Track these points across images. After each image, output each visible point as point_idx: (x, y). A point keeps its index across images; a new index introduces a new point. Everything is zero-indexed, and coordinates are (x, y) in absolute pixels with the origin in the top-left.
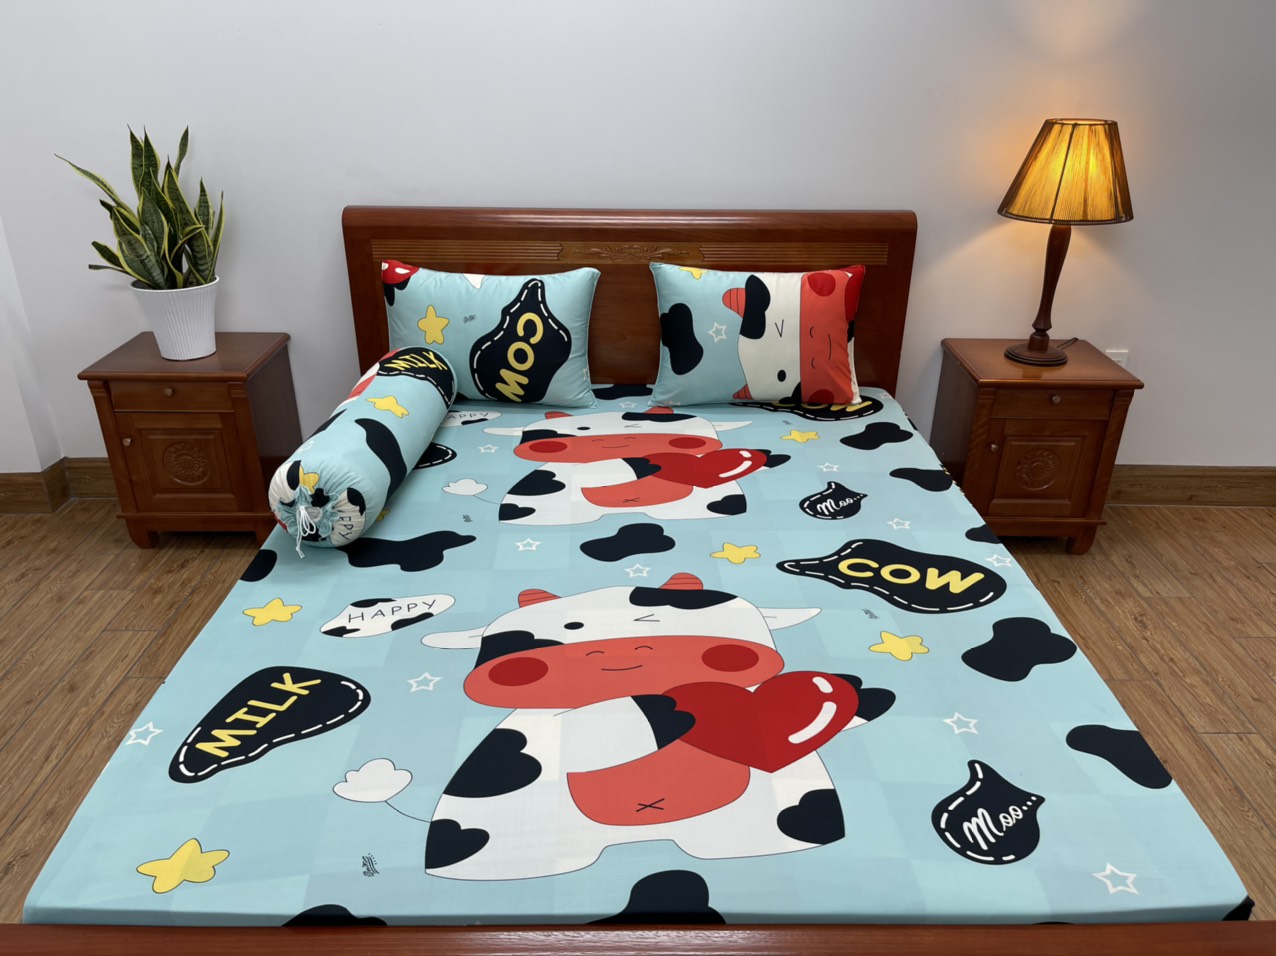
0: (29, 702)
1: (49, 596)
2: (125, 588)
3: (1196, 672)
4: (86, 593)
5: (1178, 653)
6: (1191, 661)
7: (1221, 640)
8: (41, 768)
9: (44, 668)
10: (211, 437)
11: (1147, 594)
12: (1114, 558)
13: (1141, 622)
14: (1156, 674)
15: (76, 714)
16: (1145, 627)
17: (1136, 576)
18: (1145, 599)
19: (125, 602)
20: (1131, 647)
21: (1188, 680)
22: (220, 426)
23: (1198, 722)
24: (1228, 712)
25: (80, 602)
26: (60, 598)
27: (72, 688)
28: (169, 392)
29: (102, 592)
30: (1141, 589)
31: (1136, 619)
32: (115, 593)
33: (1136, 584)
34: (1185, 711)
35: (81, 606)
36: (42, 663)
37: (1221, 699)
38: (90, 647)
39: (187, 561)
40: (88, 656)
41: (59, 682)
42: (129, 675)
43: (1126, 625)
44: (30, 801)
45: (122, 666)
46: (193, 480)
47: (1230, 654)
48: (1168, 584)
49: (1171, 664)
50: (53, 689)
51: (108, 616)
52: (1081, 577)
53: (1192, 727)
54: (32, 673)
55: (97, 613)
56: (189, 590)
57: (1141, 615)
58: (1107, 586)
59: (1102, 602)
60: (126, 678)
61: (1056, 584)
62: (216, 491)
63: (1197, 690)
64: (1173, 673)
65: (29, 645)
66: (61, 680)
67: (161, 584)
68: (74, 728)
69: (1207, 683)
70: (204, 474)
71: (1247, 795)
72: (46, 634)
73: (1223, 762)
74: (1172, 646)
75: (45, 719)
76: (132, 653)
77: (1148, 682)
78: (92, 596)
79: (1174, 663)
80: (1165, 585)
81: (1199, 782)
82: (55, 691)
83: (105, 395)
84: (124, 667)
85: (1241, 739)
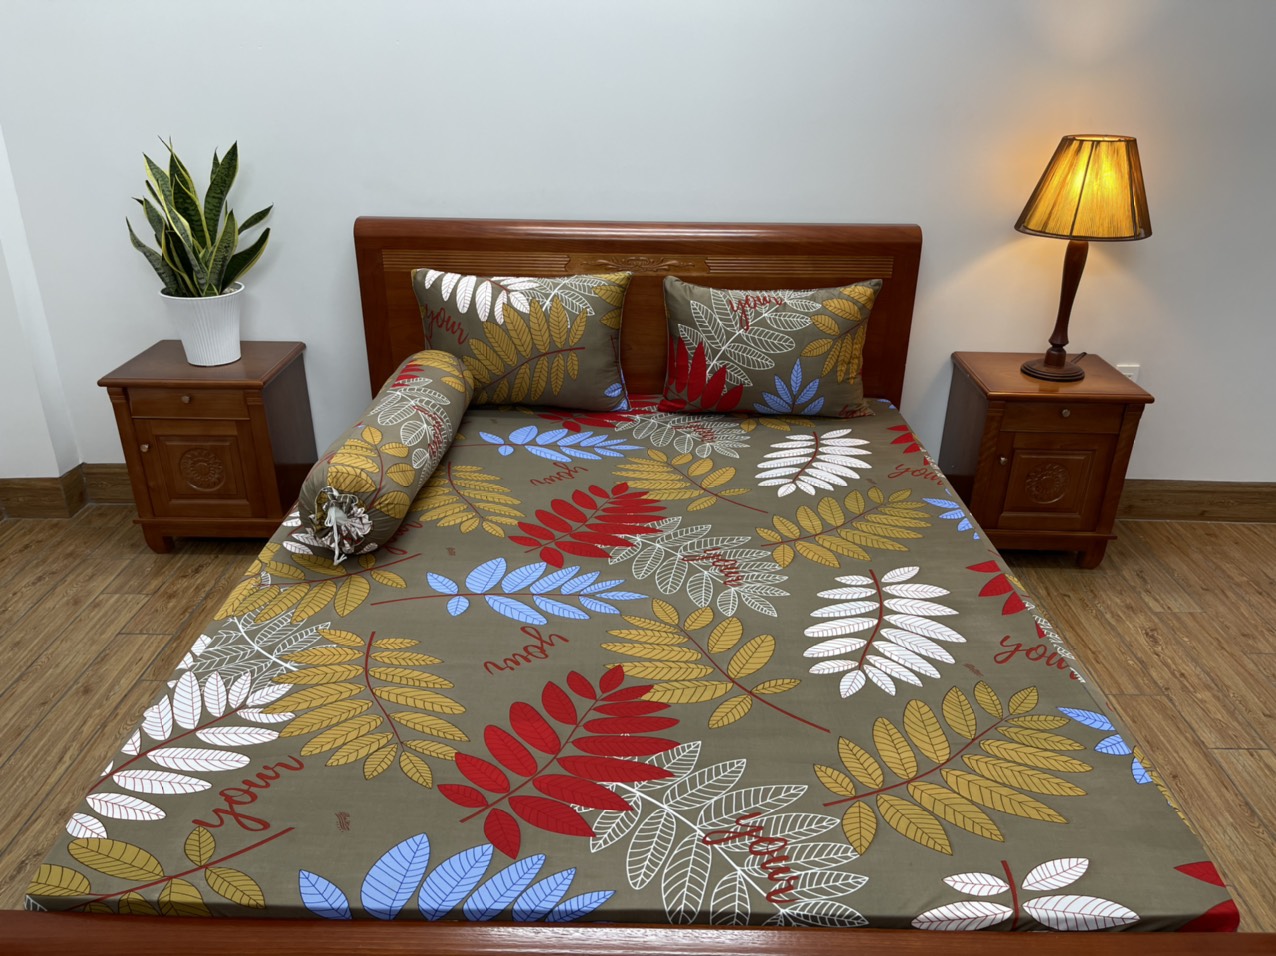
0: (44, 704)
1: (65, 599)
2: (139, 593)
3: (1208, 688)
4: (101, 597)
5: (1189, 668)
6: (1202, 676)
7: (1232, 655)
8: (55, 768)
9: (59, 670)
10: (228, 444)
11: (1158, 609)
12: (1126, 573)
13: (1152, 637)
14: (1167, 689)
15: (89, 716)
16: (1156, 642)
17: (1147, 591)
18: (1156, 614)
19: (140, 606)
20: (1142, 662)
21: (1199, 695)
22: (235, 433)
23: (1209, 737)
24: (1239, 728)
25: (96, 605)
26: (76, 602)
27: (87, 690)
28: (186, 399)
29: (117, 596)
30: (1152, 604)
31: (1147, 634)
32: (131, 596)
33: (1147, 598)
34: (1195, 726)
35: (96, 610)
36: (57, 666)
37: (1232, 714)
38: (104, 650)
39: (201, 566)
40: (102, 658)
41: (73, 685)
42: (143, 678)
43: (1136, 639)
44: (43, 802)
45: (137, 669)
46: (209, 486)
47: (1242, 670)
48: (1180, 600)
49: (1182, 679)
50: (67, 692)
51: (124, 618)
52: (1092, 591)
53: (1203, 742)
54: (48, 674)
55: (113, 617)
56: (203, 595)
57: (1152, 630)
58: (1118, 601)
59: (1113, 617)
60: (140, 681)
61: (1066, 599)
62: (230, 497)
63: (1208, 705)
64: (1184, 688)
65: (45, 646)
66: (76, 682)
67: (175, 589)
68: (87, 730)
69: (1218, 699)
70: (219, 480)
71: (1258, 811)
72: (62, 637)
73: (1233, 777)
74: (1183, 661)
75: (60, 720)
76: (146, 657)
77: (1158, 697)
78: (107, 601)
79: (1185, 677)
80: (1176, 600)
81: (1209, 797)
82: (70, 693)
83: (124, 401)
84: (138, 670)
85: (1252, 755)
